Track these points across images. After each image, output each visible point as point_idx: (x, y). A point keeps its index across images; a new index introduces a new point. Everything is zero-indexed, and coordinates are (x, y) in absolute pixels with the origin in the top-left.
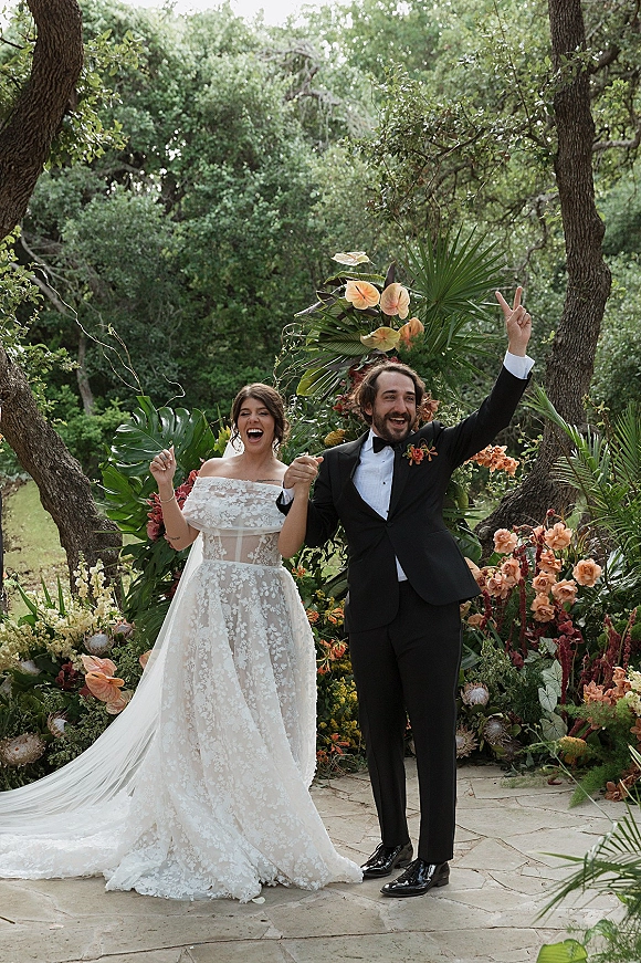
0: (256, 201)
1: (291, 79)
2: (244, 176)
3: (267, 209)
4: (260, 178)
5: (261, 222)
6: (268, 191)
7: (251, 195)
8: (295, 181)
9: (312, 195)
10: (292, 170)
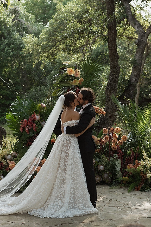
0: (6, 47)
1: (13, 16)
2: (2, 41)
3: (8, 49)
4: (6, 41)
5: (7, 53)
6: (9, 45)
7: (4, 46)
8: (16, 42)
9: (21, 46)
10: (15, 39)
